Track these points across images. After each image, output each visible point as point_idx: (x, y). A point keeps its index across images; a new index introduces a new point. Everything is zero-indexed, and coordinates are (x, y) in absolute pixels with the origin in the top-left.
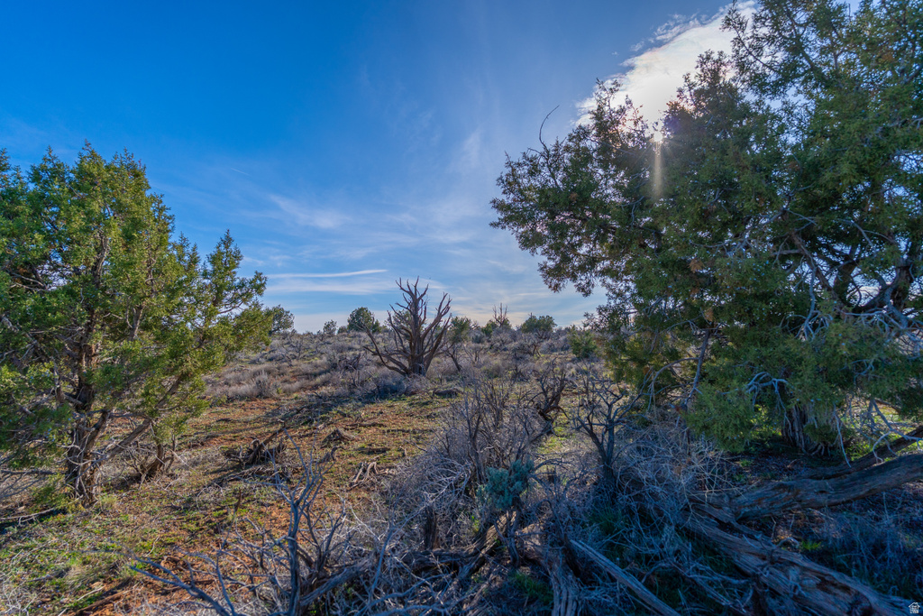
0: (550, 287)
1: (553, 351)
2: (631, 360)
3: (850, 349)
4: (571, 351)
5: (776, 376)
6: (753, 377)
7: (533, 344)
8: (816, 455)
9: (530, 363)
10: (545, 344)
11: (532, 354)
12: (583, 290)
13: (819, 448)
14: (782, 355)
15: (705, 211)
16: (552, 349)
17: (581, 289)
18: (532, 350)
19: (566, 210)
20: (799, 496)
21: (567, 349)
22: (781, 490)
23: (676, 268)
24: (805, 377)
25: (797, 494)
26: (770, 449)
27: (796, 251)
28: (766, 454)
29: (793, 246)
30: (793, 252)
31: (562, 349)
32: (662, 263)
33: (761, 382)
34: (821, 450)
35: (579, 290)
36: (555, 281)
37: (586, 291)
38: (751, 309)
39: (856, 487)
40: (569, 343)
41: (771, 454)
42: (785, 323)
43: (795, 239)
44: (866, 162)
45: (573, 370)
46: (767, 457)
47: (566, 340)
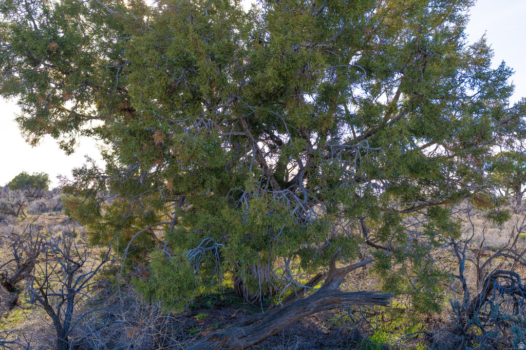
0: (27, 141)
1: (43, 211)
2: (109, 223)
3: (263, 220)
4: (63, 211)
5: (218, 241)
6: (201, 242)
7: (18, 203)
8: (255, 303)
9: (10, 225)
10: (35, 203)
11: (15, 215)
12: (66, 148)
13: (257, 297)
14: (222, 223)
15: (170, 87)
16: (42, 209)
17: (64, 147)
18: (16, 210)
19: (49, 60)
20: (227, 343)
21: (60, 209)
22: (215, 339)
23: (142, 137)
24: (233, 242)
25: (226, 341)
26: (224, 302)
27: (244, 134)
28: (220, 306)
29: (242, 130)
30: (241, 134)
31: (55, 209)
32: (130, 131)
33: (207, 246)
34: (259, 298)
35: (62, 147)
36: (33, 135)
37: (68, 149)
38: (204, 181)
39: (265, 329)
40: (62, 203)
41: (223, 306)
42: (231, 194)
43: (243, 123)
44: (284, 70)
45: (60, 233)
46: (220, 309)
47: (59, 200)
